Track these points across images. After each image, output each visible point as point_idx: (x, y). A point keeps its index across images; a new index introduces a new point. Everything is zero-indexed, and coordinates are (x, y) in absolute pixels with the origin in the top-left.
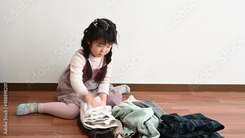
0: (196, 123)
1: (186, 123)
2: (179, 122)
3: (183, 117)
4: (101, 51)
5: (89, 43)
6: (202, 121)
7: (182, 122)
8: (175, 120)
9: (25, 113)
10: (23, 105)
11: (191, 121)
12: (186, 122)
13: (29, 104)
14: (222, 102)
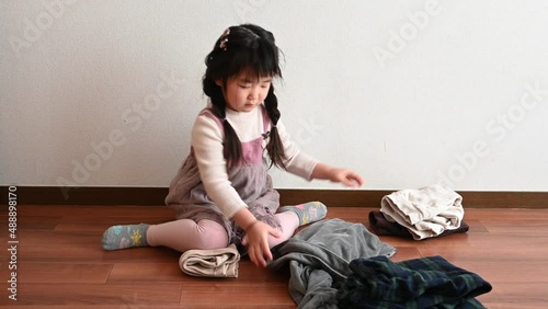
0: (428, 277)
1: (406, 278)
2: (389, 276)
3: (400, 264)
4: (250, 97)
5: (219, 83)
6: (443, 274)
7: (396, 275)
8: (381, 272)
9: (121, 247)
10: (117, 229)
11: (417, 273)
12: (405, 276)
13: (129, 227)
14: (492, 230)
